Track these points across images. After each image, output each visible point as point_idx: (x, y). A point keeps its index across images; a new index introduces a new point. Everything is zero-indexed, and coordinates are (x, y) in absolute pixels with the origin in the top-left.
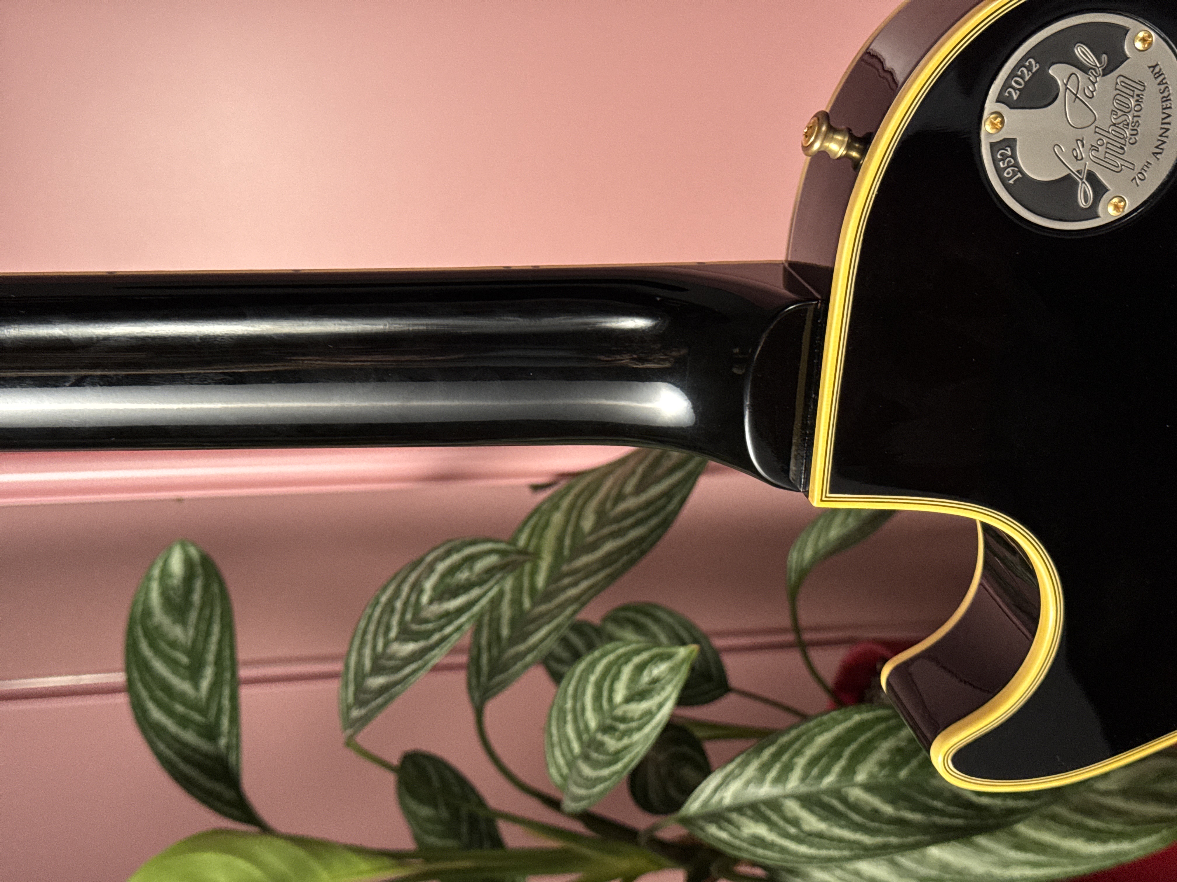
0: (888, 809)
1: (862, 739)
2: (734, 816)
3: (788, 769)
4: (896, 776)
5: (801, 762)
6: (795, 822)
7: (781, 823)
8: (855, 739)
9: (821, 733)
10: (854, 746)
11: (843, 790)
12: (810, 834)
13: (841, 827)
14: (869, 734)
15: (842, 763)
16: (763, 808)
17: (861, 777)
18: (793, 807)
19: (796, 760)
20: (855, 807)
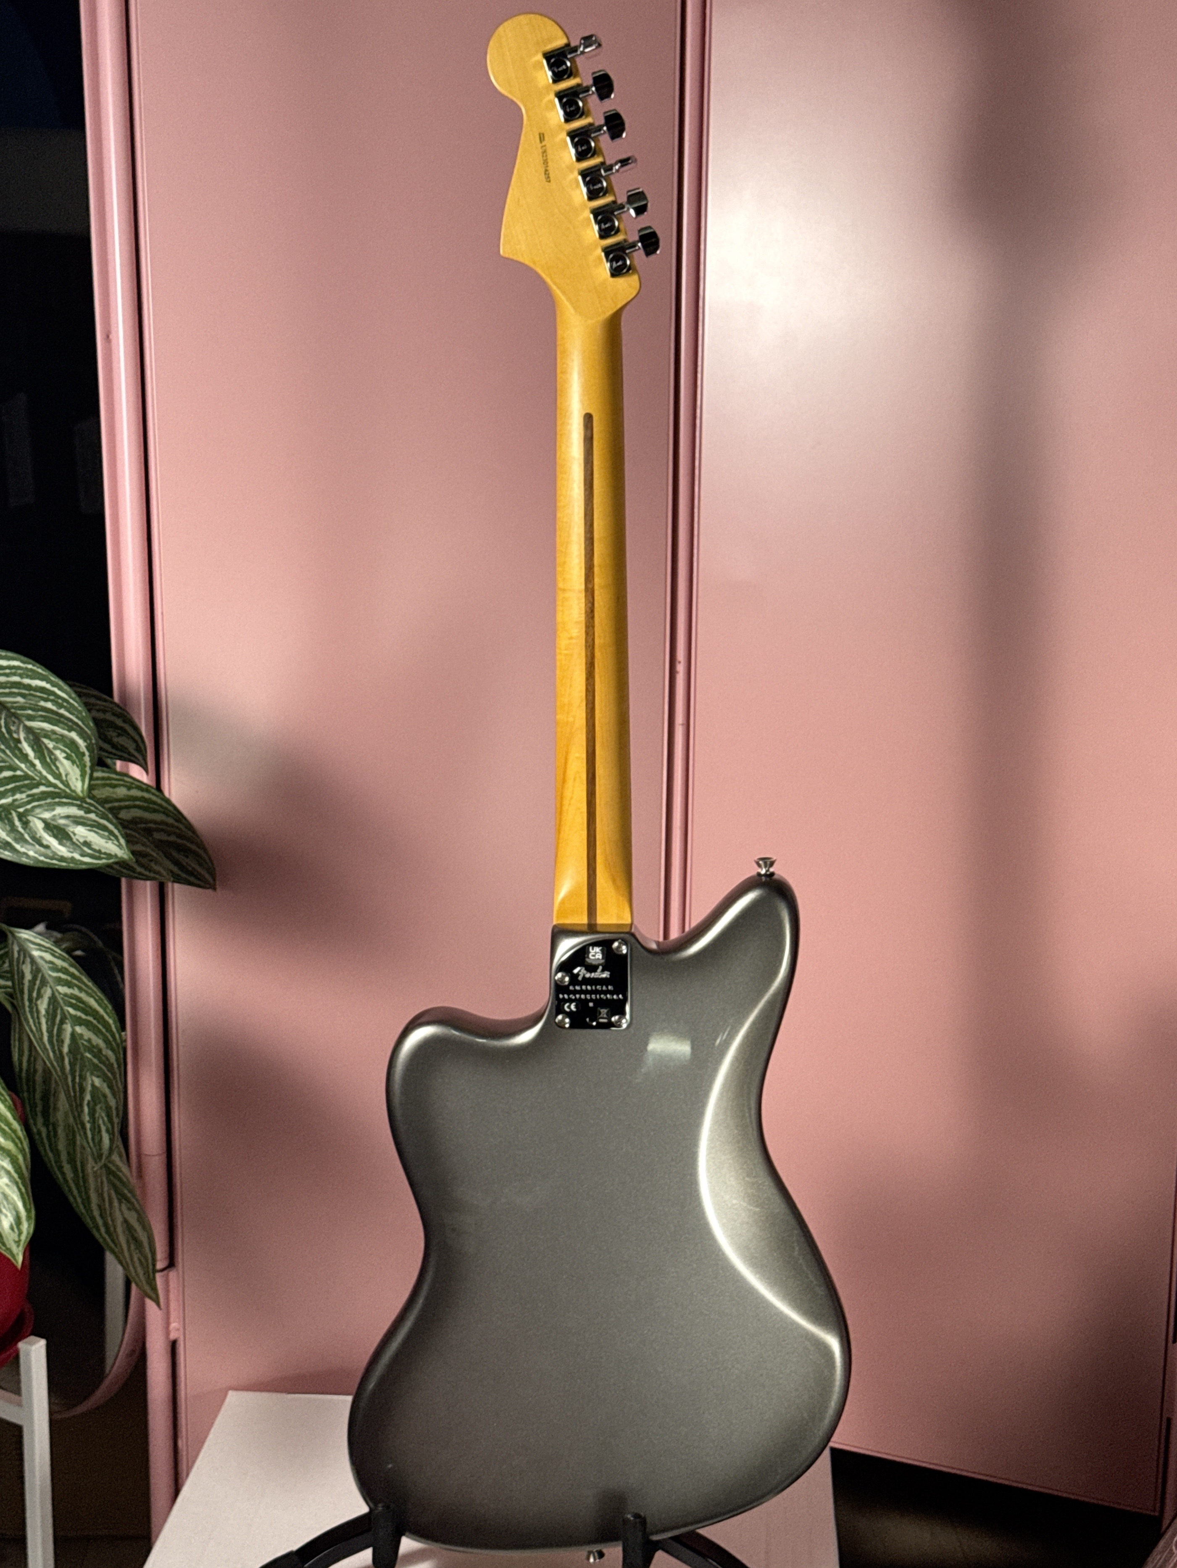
0: (66, 1050)
1: (100, 1027)
2: (28, 960)
3: (69, 985)
4: (85, 1051)
5: (76, 992)
6: (39, 996)
7: (36, 987)
8: (99, 1022)
9: (95, 1000)
10: (95, 1022)
11: (67, 1021)
12: (36, 1005)
13: (47, 1023)
14: (104, 1030)
15: (84, 1016)
16: (40, 975)
17: (78, 1029)
18: (47, 993)
19: (76, 988)
20: (60, 1030)
